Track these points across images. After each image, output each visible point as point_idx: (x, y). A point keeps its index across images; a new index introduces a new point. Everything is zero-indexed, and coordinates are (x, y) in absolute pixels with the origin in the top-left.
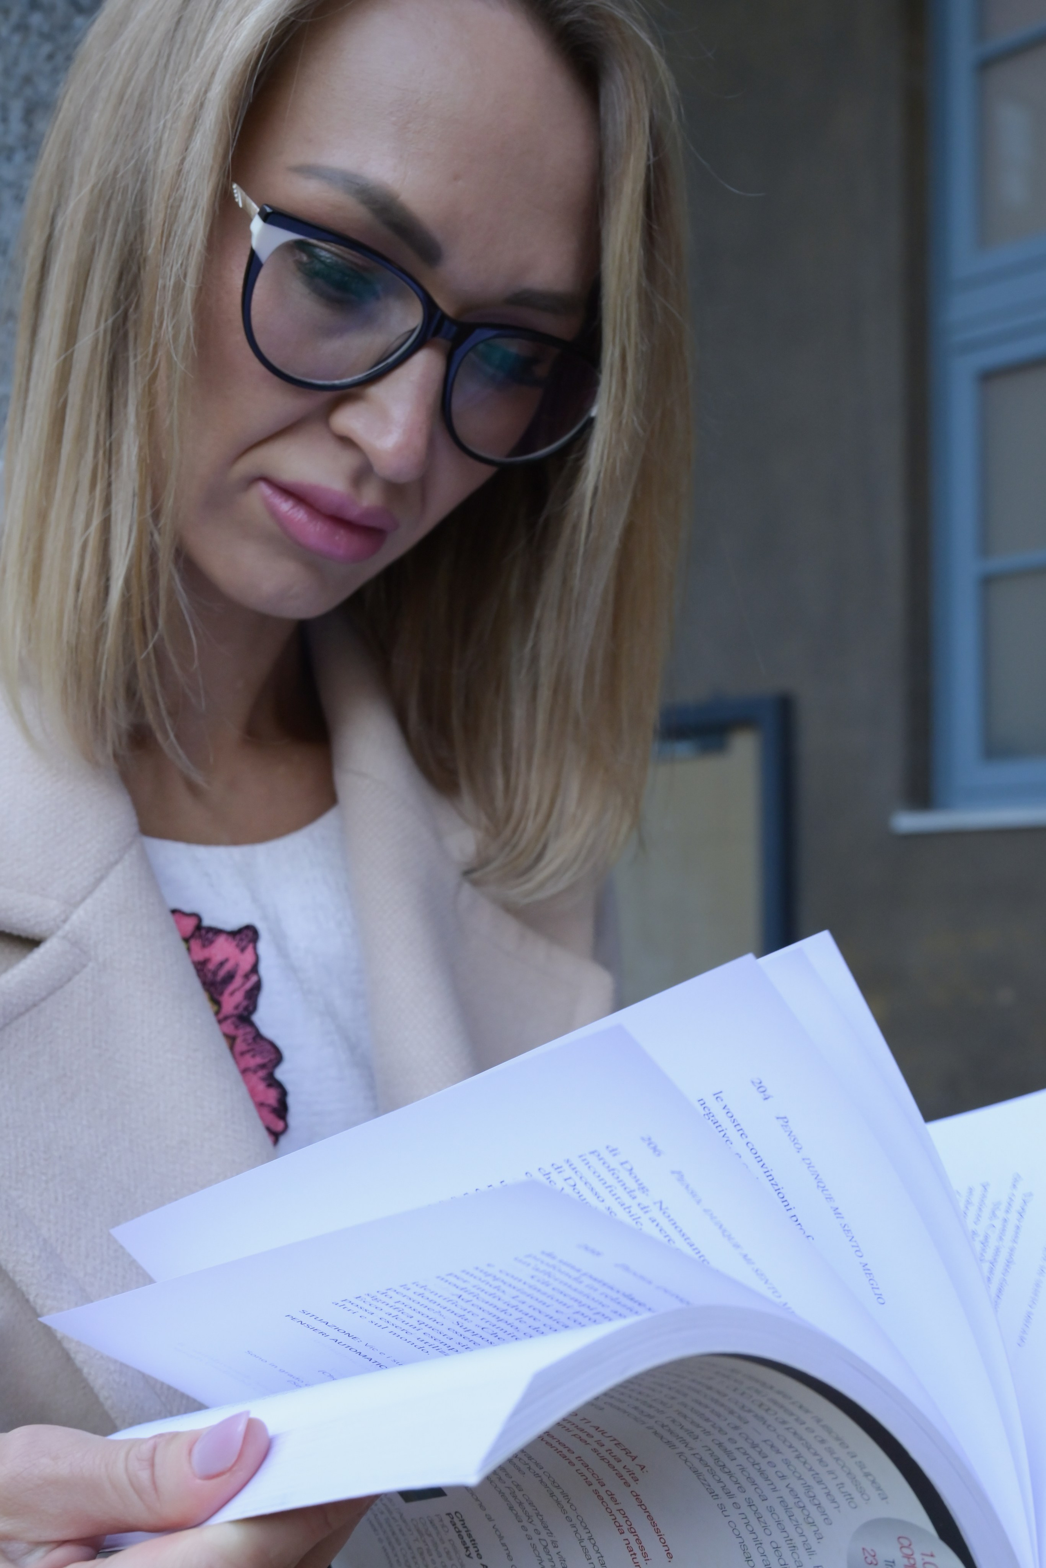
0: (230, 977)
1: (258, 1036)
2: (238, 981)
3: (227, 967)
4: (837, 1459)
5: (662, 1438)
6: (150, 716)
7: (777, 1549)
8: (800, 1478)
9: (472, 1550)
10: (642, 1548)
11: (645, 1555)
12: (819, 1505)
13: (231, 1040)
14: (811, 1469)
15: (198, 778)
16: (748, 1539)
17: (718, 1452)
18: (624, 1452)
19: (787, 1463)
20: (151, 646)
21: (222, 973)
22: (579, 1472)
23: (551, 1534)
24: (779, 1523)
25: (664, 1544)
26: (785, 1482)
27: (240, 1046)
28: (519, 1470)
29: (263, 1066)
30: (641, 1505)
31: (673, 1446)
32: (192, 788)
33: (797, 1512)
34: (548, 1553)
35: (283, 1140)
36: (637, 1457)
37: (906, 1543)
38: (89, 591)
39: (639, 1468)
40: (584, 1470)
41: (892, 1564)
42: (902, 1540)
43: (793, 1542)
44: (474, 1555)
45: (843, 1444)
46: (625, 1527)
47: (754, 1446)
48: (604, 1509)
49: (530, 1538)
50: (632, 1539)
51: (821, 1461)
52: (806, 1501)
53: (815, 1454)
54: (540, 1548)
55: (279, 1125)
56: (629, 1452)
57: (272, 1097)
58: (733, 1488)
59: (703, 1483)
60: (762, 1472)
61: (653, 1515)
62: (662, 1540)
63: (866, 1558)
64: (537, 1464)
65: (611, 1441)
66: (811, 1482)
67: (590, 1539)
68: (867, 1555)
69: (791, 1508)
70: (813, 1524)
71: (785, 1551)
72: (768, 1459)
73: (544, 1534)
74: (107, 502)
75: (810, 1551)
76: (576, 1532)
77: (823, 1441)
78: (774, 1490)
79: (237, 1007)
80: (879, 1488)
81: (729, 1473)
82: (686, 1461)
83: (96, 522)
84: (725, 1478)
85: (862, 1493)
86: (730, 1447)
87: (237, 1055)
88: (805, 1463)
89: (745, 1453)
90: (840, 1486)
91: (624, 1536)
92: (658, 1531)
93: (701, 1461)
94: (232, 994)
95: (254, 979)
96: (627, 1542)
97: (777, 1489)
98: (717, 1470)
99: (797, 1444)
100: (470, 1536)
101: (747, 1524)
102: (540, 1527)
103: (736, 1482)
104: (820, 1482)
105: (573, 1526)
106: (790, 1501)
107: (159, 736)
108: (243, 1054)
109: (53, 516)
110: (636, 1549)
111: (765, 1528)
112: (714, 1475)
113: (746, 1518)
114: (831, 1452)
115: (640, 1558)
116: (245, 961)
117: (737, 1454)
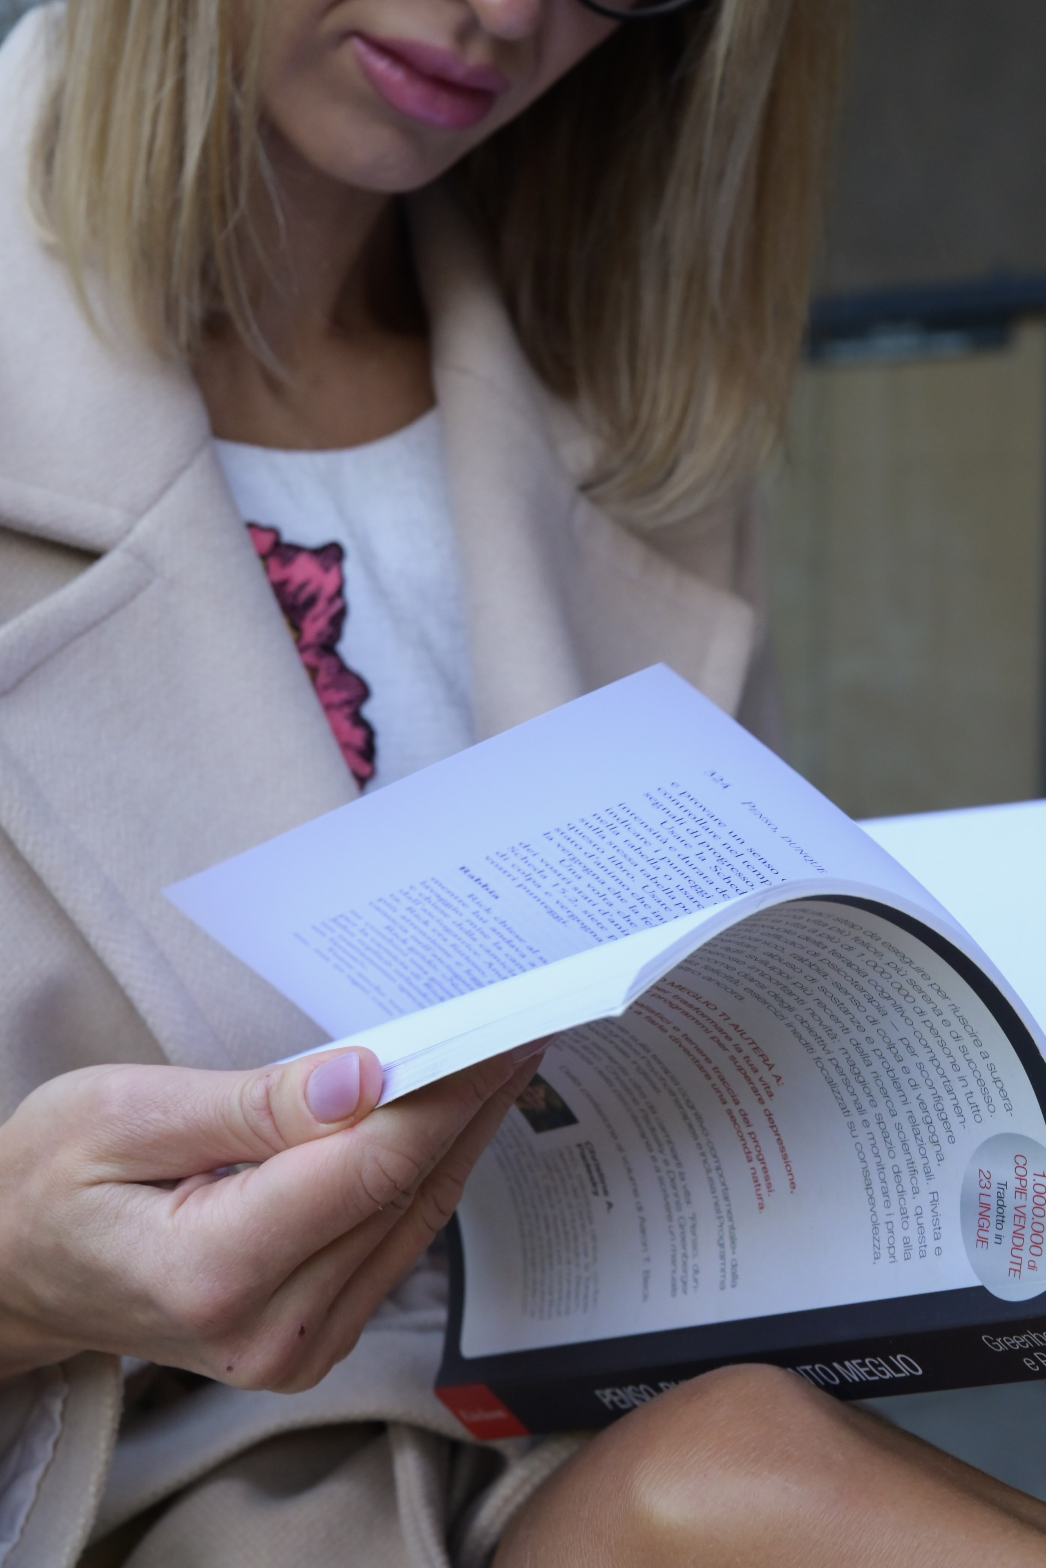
0: (312, 601)
1: (343, 669)
2: (320, 606)
3: (310, 589)
4: (970, 1061)
5: (800, 1038)
6: (230, 304)
7: (897, 1174)
8: (932, 1087)
9: (600, 1188)
10: (767, 1178)
11: (769, 1186)
12: (945, 1121)
13: (313, 671)
14: (943, 1076)
15: (281, 372)
16: (872, 1162)
17: (856, 1057)
18: (761, 1059)
19: (921, 1067)
20: (231, 225)
21: (304, 596)
22: (715, 1087)
23: (679, 1164)
24: (904, 1143)
25: (790, 1173)
26: (916, 1093)
27: (323, 678)
28: (655, 1087)
29: (348, 703)
30: (773, 1126)
31: (811, 1050)
32: (274, 386)
33: (923, 1128)
34: (674, 1187)
35: (370, 786)
36: (774, 1065)
37: (1021, 1161)
38: (162, 161)
39: (775, 1080)
40: (719, 1084)
41: (1004, 1187)
42: (1018, 1159)
43: (914, 1165)
44: (600, 1191)
45: (977, 1043)
46: (754, 1155)
47: (891, 1046)
48: (735, 1131)
49: (658, 1170)
50: (759, 1166)
51: (954, 1064)
52: (933, 1114)
53: (950, 1055)
54: (667, 1181)
55: (365, 769)
56: (766, 1059)
57: (357, 737)
58: (865, 1101)
59: (836, 1097)
60: (895, 1081)
61: (783, 1138)
62: (788, 1168)
63: (981, 1180)
64: (673, 1079)
65: (749, 1044)
66: (942, 1092)
67: (718, 1168)
68: (982, 1177)
69: (919, 1125)
70: (936, 1143)
71: (905, 1176)
72: (902, 1064)
73: (673, 1166)
74: (182, 59)
75: (929, 1175)
76: (705, 1161)
77: (957, 1038)
78: (905, 1103)
79: (320, 634)
80: (1006, 1098)
81: (863, 1083)
82: (822, 1069)
83: (170, 83)
84: (858, 1088)
85: (989, 1103)
86: (867, 1048)
87: (320, 689)
88: (938, 1067)
89: (881, 1057)
90: (968, 1095)
91: (752, 1164)
92: (785, 1157)
93: (837, 1069)
94: (315, 619)
95: (338, 605)
96: (753, 1171)
97: (908, 1101)
98: (852, 1078)
99: (932, 1042)
100: (598, 1169)
101: (874, 1145)
102: (669, 1158)
103: (869, 1095)
104: (950, 1092)
105: (703, 1154)
106: (919, 1115)
107: (240, 326)
108: (326, 687)
109: (121, 78)
110: (762, 1180)
111: (890, 1149)
112: (848, 1085)
113: (873, 1138)
114: (964, 1051)
115: (764, 1190)
116: (329, 583)
117: (873, 1058)
